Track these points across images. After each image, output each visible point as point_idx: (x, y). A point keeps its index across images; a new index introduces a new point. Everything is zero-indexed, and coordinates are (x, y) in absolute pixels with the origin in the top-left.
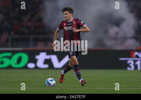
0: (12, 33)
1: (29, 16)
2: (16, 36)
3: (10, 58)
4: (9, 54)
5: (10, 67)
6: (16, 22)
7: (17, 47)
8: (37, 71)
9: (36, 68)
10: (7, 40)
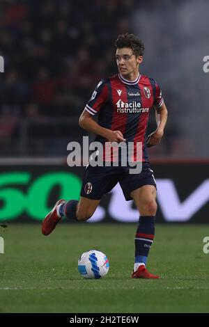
0: (32, 109)
1: (84, 55)
2: (43, 120)
3: (24, 188)
4: (22, 178)
5: (24, 218)
6: (43, 74)
7: (45, 153)
8: (110, 230)
9: (108, 220)
10: (16, 133)
